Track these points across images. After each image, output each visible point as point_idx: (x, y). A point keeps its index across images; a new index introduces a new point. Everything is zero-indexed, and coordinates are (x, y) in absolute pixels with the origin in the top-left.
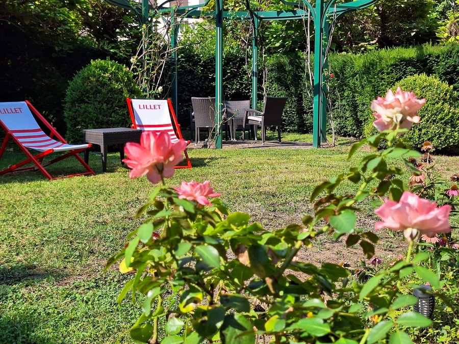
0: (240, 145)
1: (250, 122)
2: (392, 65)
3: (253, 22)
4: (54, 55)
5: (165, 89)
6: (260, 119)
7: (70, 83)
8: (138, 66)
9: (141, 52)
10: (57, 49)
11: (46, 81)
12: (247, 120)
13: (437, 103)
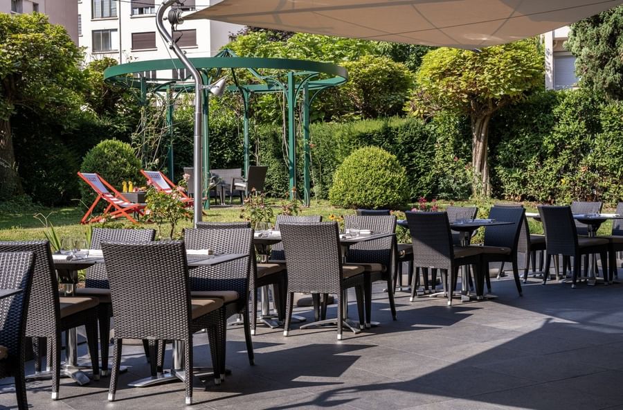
0: (227, 208)
1: (237, 188)
2: (358, 137)
3: (243, 96)
4: (62, 133)
5: (161, 161)
6: (244, 185)
7: (84, 159)
8: (137, 142)
9: (140, 129)
10: (65, 128)
11: (57, 156)
12: (234, 187)
13: (380, 169)
